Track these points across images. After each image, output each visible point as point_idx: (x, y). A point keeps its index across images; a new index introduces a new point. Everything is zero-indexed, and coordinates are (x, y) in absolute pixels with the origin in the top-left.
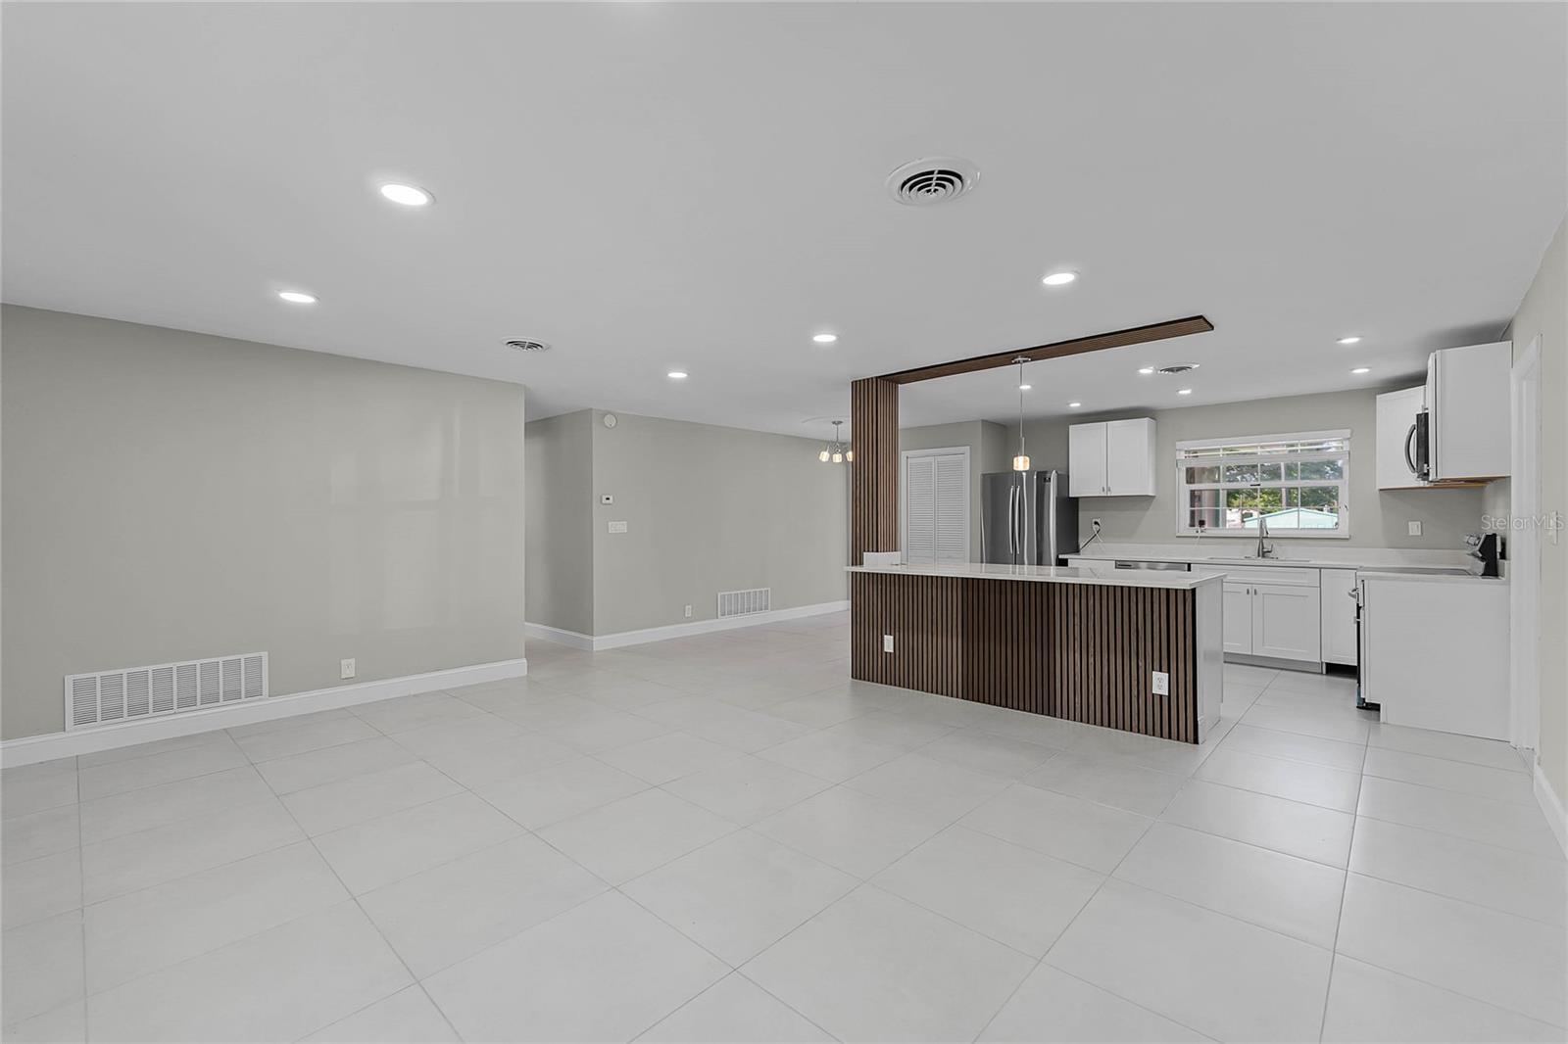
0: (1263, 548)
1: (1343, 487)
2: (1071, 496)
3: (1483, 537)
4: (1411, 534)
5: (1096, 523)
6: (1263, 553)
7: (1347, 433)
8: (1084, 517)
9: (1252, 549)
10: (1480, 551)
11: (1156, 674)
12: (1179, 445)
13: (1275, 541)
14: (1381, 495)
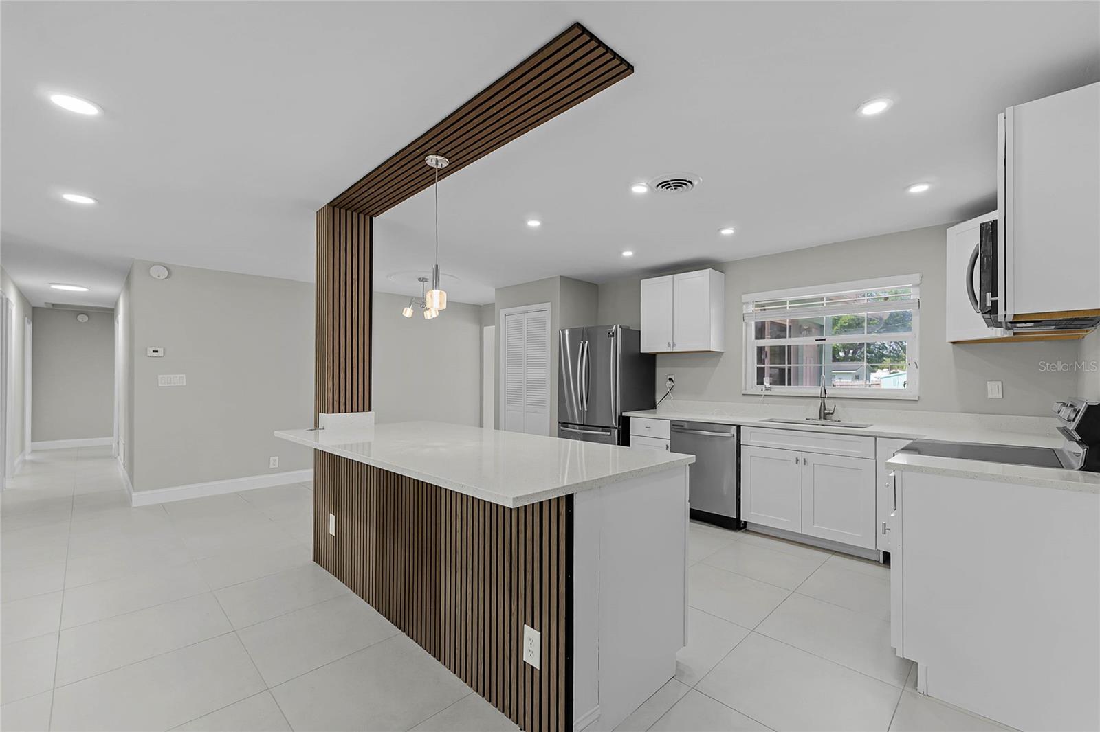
0: (825, 409)
1: (910, 339)
2: (642, 352)
3: (1083, 408)
4: (990, 396)
5: (670, 379)
6: (825, 415)
7: (916, 278)
8: (661, 373)
9: (814, 409)
10: (1077, 430)
11: (527, 628)
12: (745, 298)
13: (839, 401)
14: (954, 349)
